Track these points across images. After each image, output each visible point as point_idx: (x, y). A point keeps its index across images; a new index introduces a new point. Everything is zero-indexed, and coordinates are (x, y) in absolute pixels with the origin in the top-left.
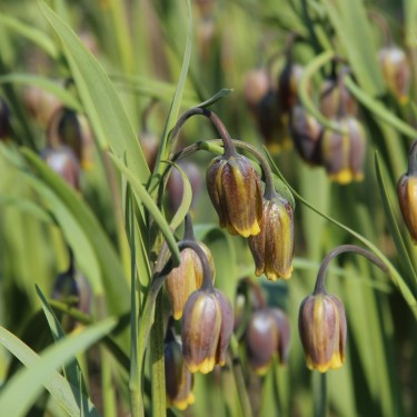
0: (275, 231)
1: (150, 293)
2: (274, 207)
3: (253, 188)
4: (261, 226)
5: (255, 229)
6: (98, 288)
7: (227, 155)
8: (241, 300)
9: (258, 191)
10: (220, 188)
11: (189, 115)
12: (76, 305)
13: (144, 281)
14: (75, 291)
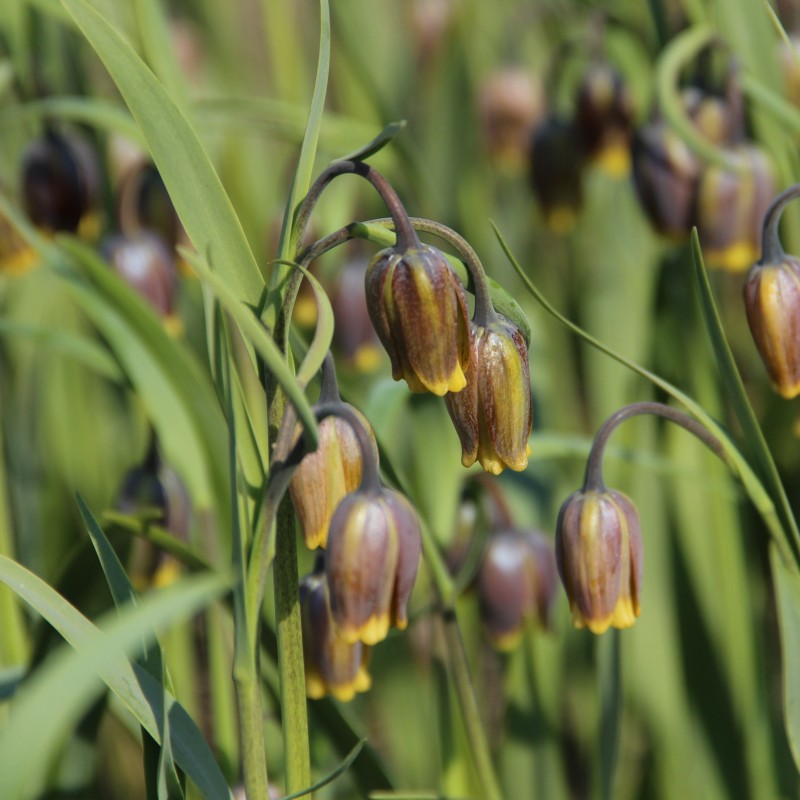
0: (496, 383)
1: (266, 500)
2: (493, 339)
3: (451, 305)
4: (468, 376)
5: (458, 380)
6: (203, 495)
7: (401, 246)
8: (468, 514)
9: (461, 310)
10: (391, 306)
11: (331, 175)
12: (163, 522)
13: (254, 478)
14: (159, 499)
